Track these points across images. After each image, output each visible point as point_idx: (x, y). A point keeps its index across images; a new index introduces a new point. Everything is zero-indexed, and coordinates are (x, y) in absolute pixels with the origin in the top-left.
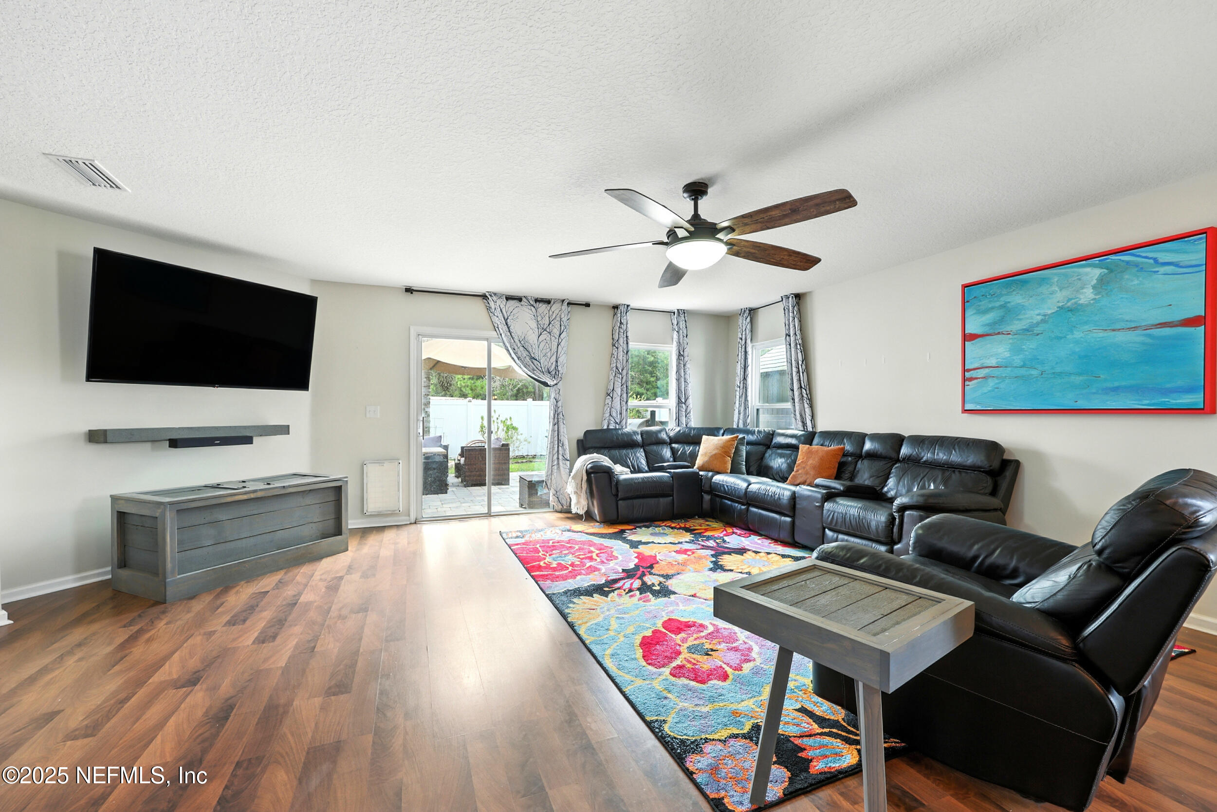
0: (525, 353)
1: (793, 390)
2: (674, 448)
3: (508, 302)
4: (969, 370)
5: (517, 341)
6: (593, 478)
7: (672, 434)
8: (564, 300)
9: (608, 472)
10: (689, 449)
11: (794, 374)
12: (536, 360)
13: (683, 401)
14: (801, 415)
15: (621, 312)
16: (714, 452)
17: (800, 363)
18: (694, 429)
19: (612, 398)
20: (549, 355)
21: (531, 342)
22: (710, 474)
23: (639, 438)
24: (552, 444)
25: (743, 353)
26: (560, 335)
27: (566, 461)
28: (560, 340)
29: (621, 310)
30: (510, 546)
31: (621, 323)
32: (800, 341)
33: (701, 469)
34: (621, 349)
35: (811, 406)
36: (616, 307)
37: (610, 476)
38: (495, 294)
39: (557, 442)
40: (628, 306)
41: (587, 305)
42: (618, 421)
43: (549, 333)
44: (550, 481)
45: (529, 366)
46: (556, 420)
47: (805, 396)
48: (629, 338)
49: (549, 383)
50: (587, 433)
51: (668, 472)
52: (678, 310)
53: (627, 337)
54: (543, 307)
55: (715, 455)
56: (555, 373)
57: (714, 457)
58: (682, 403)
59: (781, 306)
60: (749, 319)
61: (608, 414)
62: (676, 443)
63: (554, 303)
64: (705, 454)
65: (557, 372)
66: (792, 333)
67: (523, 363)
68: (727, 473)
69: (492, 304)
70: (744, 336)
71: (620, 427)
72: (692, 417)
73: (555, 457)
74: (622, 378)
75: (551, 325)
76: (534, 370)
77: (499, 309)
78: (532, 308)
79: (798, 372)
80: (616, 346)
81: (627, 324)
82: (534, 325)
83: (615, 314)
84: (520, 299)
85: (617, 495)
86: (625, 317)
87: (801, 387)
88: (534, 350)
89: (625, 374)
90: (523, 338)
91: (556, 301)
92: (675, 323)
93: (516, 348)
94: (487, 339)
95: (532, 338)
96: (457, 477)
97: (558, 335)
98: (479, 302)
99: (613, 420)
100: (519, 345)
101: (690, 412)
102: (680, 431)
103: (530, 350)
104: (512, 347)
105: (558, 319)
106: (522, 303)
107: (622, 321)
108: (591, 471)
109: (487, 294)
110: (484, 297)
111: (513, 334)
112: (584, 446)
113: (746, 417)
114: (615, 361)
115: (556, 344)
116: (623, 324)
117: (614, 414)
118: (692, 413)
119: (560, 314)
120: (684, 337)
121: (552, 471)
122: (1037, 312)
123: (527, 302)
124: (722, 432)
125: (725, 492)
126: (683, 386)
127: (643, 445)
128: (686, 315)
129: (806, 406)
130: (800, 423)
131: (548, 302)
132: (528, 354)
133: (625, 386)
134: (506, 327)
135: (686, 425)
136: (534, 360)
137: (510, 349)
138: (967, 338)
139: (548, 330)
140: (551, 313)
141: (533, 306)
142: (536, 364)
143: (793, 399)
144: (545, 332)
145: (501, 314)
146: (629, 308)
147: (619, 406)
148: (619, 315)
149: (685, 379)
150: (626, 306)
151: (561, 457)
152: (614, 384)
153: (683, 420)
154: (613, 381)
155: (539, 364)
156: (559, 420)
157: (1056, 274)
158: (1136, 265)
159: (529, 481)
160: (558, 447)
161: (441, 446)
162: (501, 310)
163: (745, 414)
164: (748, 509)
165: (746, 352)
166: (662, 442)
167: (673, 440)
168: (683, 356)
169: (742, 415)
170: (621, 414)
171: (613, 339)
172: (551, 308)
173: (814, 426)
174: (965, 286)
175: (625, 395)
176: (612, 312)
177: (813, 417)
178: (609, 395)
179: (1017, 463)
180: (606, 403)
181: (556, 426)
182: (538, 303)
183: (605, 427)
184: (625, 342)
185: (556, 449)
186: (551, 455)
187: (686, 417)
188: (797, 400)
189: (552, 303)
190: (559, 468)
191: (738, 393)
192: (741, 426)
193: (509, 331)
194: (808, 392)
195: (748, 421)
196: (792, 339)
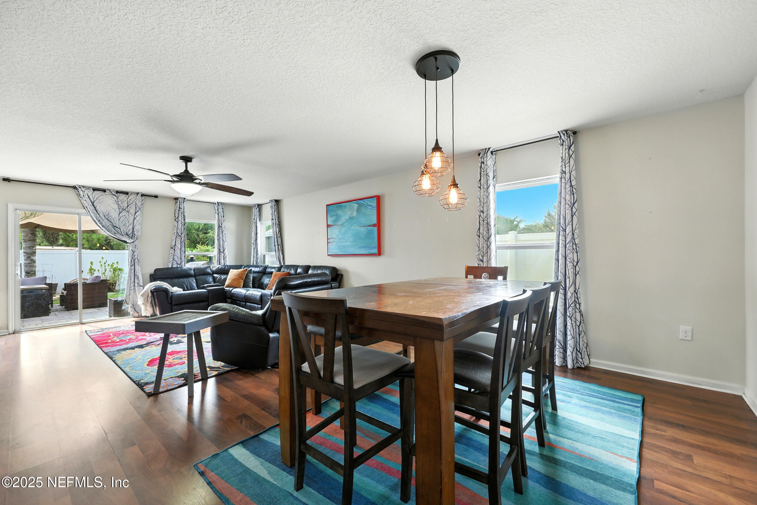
0: (108, 223)
1: (275, 246)
2: (215, 277)
3: (95, 192)
4: (329, 239)
5: (102, 216)
6: (155, 295)
7: (214, 269)
8: (138, 193)
9: (166, 291)
10: (223, 277)
11: (275, 238)
12: (117, 227)
13: (222, 251)
14: (279, 258)
15: (180, 202)
16: (234, 278)
17: (278, 233)
18: (227, 266)
19: (174, 250)
20: (127, 225)
21: (113, 216)
22: (231, 289)
23: (192, 272)
24: (130, 277)
25: (255, 227)
26: (135, 213)
27: (141, 287)
28: (136, 216)
29: (180, 201)
30: (90, 337)
31: (180, 208)
32: (277, 223)
33: (227, 287)
34: (180, 222)
35: (283, 254)
36: (176, 199)
37: (167, 293)
38: (84, 187)
39: (133, 276)
40: (184, 199)
41: (156, 197)
42: (179, 263)
43: (127, 211)
44: (128, 299)
45: (111, 231)
46: (133, 263)
47: (280, 249)
48: (186, 216)
49: (127, 241)
50: (156, 270)
51: (207, 289)
52: (218, 203)
53: (184, 216)
54: (122, 197)
55: (234, 279)
56: (132, 235)
57: (234, 280)
58: (221, 252)
59: (270, 205)
60: (257, 209)
61: (172, 259)
62: (216, 274)
63: (131, 194)
64: (230, 279)
65: (134, 235)
66: (274, 219)
67: (106, 229)
68: (240, 288)
69: (81, 193)
70: (255, 218)
71: (181, 266)
72: (227, 260)
73: (132, 285)
74: (181, 239)
75: (129, 207)
76: (115, 233)
77: (87, 196)
78: (114, 196)
79: (277, 237)
80: (177, 220)
81: (184, 209)
82: (116, 207)
83: (176, 203)
84: (104, 191)
85: (171, 303)
86: (183, 205)
87: (278, 245)
88: (115, 222)
89: (183, 236)
90: (107, 214)
91: (132, 193)
92: (216, 209)
93: (101, 220)
94: (78, 214)
95: (114, 215)
96: (61, 305)
97: (134, 213)
98: (72, 191)
99: (175, 262)
100: (103, 218)
101: (226, 257)
102: (219, 267)
103: (113, 221)
104: (98, 219)
105: (134, 203)
106: (106, 193)
107: (181, 207)
108: (154, 291)
109: (77, 186)
110: (74, 188)
111: (98, 212)
112: (154, 277)
113: (257, 259)
114: (176, 229)
115: (133, 219)
116: (181, 208)
117: (176, 259)
118: (227, 257)
119: (135, 200)
120: (221, 217)
121: (130, 293)
122: (344, 218)
123: (110, 192)
124: (243, 267)
125: (237, 297)
126: (222, 243)
127: (195, 276)
128: (223, 205)
129: (281, 253)
130: (278, 262)
131: (127, 193)
132: (111, 224)
133: (183, 243)
134: (93, 207)
135: (224, 264)
136: (115, 228)
137: (96, 220)
138: (328, 226)
139: (127, 210)
140: (129, 200)
141: (114, 195)
142: (117, 230)
143: (275, 250)
144: (124, 211)
145: (88, 199)
146: (185, 200)
147: (179, 254)
148: (178, 203)
149: (223, 239)
150: (183, 199)
151: (136, 285)
152: (175, 242)
153: (222, 262)
154: (175, 240)
155: (119, 230)
156: (135, 263)
157: (349, 205)
158: (364, 205)
159: (114, 301)
160: (134, 279)
161: (46, 284)
162: (89, 197)
163: (257, 258)
164: (246, 304)
165: (256, 226)
166: (208, 274)
167: (214, 272)
168: (221, 227)
169: (255, 258)
170: (181, 259)
171: (175, 216)
172: (128, 197)
173: (284, 263)
174: (327, 205)
175: (183, 248)
176: (174, 201)
177: (284, 258)
178: (172, 248)
179: (342, 275)
180: (171, 253)
181: (133, 267)
182: (118, 194)
183: (170, 266)
184: (183, 219)
185: (133, 280)
186: (129, 284)
187: (224, 259)
188: (277, 251)
189: (129, 194)
190: (135, 291)
191: (253, 247)
192: (255, 264)
193: (96, 210)
194: (281, 247)
195: (258, 261)
196: (274, 221)
